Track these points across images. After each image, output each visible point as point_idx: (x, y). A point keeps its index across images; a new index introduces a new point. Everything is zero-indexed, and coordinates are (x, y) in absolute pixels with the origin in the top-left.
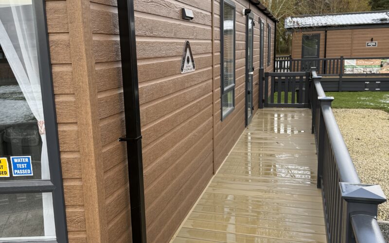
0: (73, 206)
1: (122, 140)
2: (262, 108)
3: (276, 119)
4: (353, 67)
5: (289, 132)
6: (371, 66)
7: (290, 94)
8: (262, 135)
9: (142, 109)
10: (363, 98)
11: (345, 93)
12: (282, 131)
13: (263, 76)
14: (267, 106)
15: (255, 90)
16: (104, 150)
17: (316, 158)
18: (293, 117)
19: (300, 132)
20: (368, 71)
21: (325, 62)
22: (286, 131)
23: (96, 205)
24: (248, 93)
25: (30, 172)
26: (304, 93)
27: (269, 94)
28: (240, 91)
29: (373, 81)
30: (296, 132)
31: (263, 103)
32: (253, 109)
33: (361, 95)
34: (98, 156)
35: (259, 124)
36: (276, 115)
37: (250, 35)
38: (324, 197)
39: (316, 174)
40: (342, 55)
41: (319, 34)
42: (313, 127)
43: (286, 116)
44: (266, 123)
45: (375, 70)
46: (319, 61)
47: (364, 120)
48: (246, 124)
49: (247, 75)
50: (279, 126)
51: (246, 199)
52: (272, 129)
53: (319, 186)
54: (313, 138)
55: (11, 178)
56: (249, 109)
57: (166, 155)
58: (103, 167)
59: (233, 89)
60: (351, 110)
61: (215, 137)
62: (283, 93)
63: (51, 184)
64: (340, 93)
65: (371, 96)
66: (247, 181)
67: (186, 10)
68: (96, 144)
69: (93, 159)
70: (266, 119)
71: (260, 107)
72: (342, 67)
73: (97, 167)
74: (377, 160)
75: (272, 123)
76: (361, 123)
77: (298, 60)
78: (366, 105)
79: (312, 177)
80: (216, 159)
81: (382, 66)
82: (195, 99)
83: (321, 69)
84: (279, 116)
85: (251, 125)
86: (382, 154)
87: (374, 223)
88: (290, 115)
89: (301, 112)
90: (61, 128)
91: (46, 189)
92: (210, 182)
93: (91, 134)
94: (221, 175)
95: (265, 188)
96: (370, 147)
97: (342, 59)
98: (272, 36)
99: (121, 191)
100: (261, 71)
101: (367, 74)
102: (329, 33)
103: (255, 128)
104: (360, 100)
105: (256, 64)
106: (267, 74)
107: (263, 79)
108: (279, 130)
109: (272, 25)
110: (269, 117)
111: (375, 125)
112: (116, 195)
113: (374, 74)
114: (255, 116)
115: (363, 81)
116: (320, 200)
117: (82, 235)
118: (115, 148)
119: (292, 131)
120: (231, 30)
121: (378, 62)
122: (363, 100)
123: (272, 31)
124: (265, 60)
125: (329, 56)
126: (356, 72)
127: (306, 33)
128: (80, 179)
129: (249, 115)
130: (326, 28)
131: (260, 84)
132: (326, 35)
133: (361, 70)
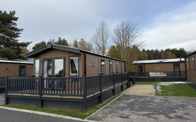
4: (152, 74)
6: (157, 74)
9: (86, 71)
21: (145, 73)
29: (158, 79)
45: (158, 75)
46: (143, 73)
49: (110, 72)
55: (75, 75)
67: (93, 61)
72: (149, 75)
77: (137, 73)
81: (160, 74)
83: (144, 75)
97: (149, 72)
101: (156, 77)
102: (145, 65)
113: (158, 77)
115: (155, 79)
121: (159, 73)
126: (153, 76)
132: (144, 66)
133: (154, 75)
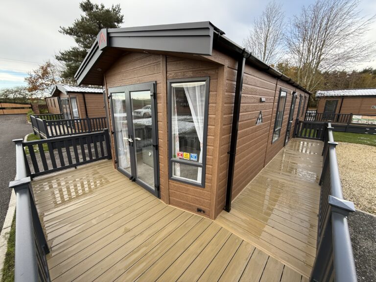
0: (208, 174)
1: (228, 153)
2: (294, 137)
3: (301, 145)
4: (359, 120)
5: (308, 152)
6: (372, 120)
7: (313, 131)
8: (292, 152)
9: (238, 141)
10: (362, 137)
11: (349, 133)
12: (304, 151)
13: (298, 122)
14: (298, 137)
15: (292, 129)
16: (222, 156)
17: (322, 169)
18: (312, 145)
19: (314, 153)
20: (370, 122)
21: (339, 116)
22: (306, 152)
23: (216, 176)
24: (288, 131)
25: (196, 160)
26: (321, 132)
27: (300, 130)
28: (284, 130)
29: (372, 129)
30: (312, 153)
31: (296, 135)
32: (289, 138)
33: (361, 136)
34: (219, 159)
35: (291, 146)
36: (302, 142)
37: (294, 99)
38: (322, 191)
39: (320, 178)
40: (351, 112)
41: (338, 100)
42: (323, 153)
43: (308, 143)
44: (295, 146)
46: (335, 115)
47: (360, 151)
48: (284, 145)
49: (289, 123)
50: (302, 148)
51: (278, 182)
52: (298, 150)
53: (320, 184)
54: (322, 158)
55: (190, 160)
56: (287, 137)
57: (244, 158)
58: (220, 162)
59: (280, 130)
60: (352, 144)
61: (267, 151)
62: (308, 130)
63: (202, 165)
64: (346, 133)
65: (369, 137)
66: (279, 173)
67: (262, 99)
68: (219, 155)
69: (217, 159)
70: (296, 144)
71: (293, 137)
72: (351, 119)
73: (218, 162)
74: (364, 176)
75: (299, 146)
76: (357, 152)
77: (321, 114)
78: (364, 142)
79: (317, 179)
80: (266, 161)
82: (260, 135)
83: (335, 119)
84: (304, 143)
85: (287, 146)
86: (368, 173)
87: (345, 220)
88: (310, 144)
89: (317, 143)
90: (208, 147)
91: (200, 166)
92: (261, 171)
93: (218, 151)
94: (267, 169)
95: (289, 179)
96: (360, 167)
97: (351, 115)
98: (307, 101)
99: (225, 172)
100: (297, 120)
101: (369, 125)
102: (345, 100)
103: (289, 148)
104: (360, 139)
105: (295, 117)
106: (300, 122)
107: (298, 124)
108: (302, 151)
109: (307, 96)
110: (298, 143)
111: (367, 155)
112: (223, 173)
114: (290, 141)
115: (365, 128)
116: (319, 191)
117: (210, 185)
118: (225, 156)
119: (310, 153)
120: (284, 97)
122: (362, 139)
123: (307, 99)
124: (300, 114)
125: (342, 112)
126: (360, 122)
127: (328, 99)
128: (212, 165)
129: (287, 141)
130: (343, 97)
131: (295, 126)
132: (342, 101)
133: (365, 122)
